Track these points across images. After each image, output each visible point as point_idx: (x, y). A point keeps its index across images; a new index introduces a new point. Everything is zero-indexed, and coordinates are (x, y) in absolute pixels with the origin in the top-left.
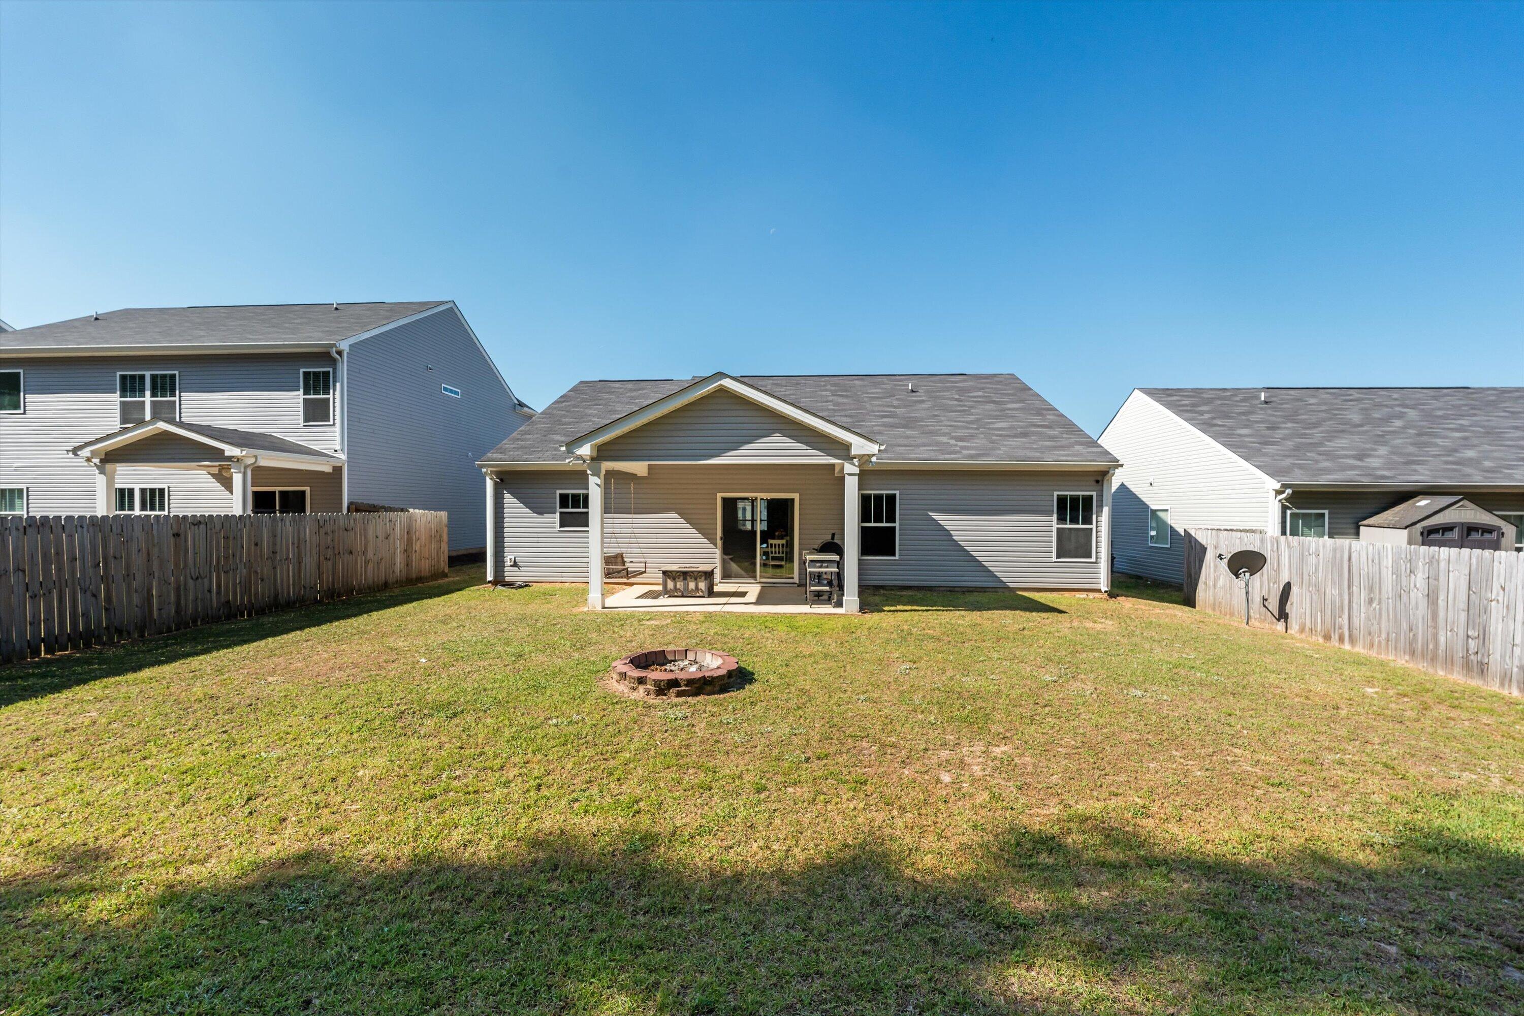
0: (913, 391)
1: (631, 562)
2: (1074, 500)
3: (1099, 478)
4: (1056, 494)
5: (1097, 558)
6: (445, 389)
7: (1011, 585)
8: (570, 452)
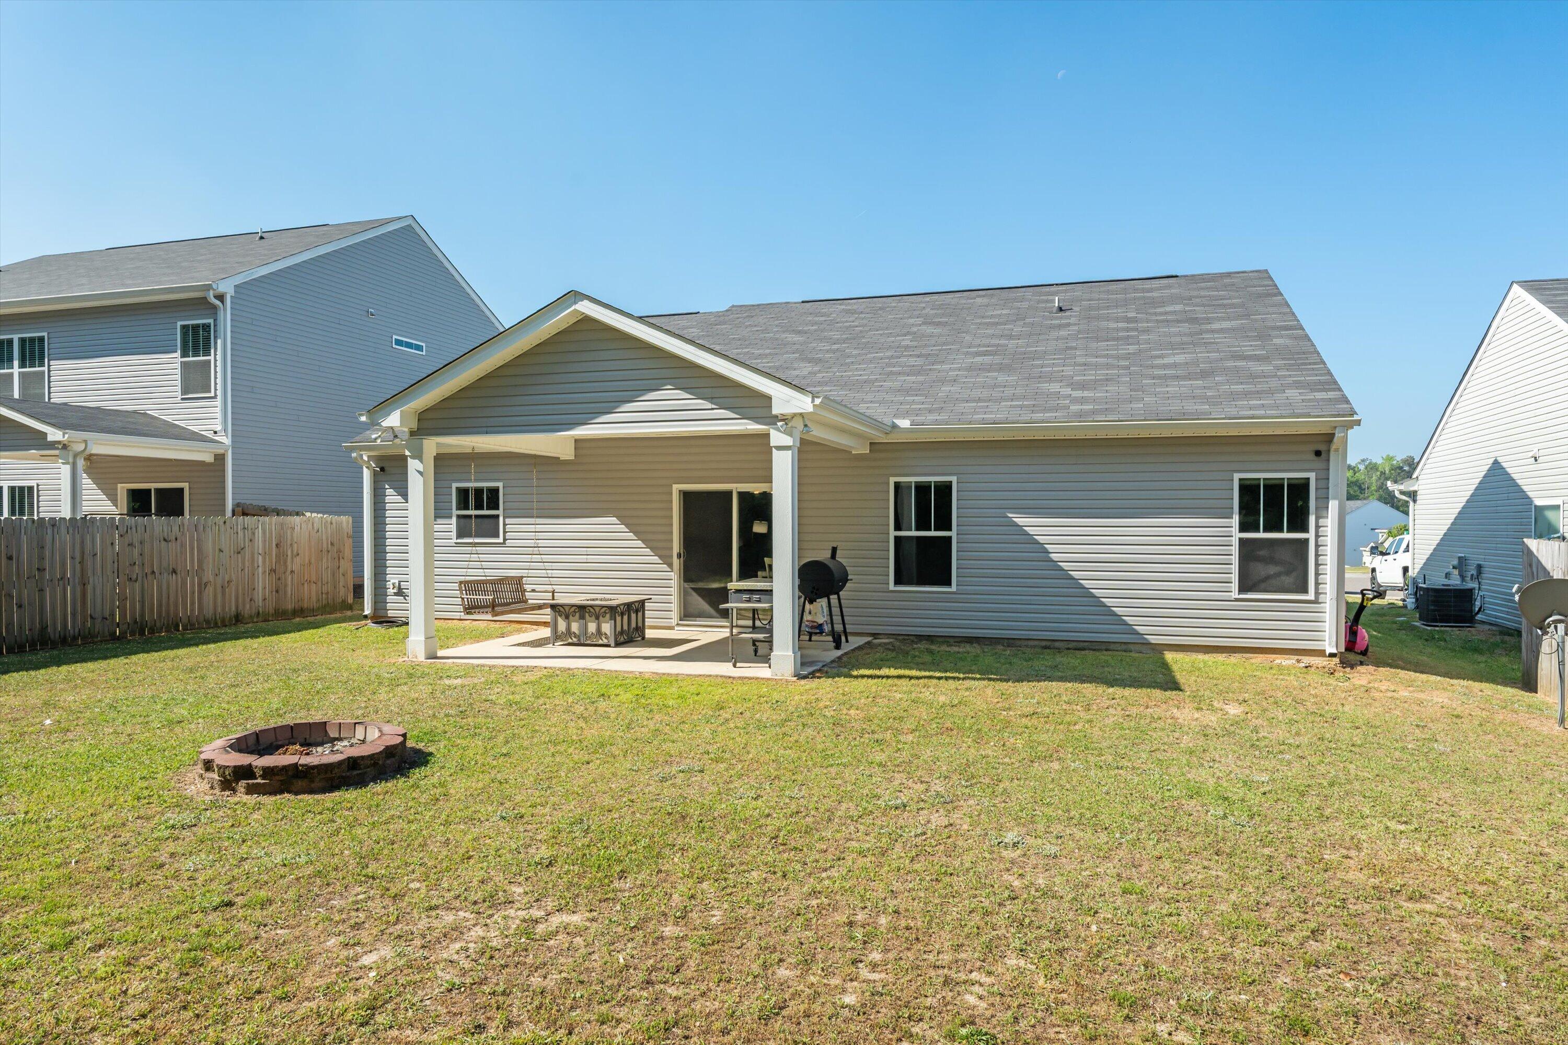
0: (1061, 309)
1: (533, 591)
2: (1274, 488)
3: (1322, 447)
4: (1237, 477)
5: (1317, 593)
6: (399, 342)
7: (1153, 639)
8: (373, 424)
